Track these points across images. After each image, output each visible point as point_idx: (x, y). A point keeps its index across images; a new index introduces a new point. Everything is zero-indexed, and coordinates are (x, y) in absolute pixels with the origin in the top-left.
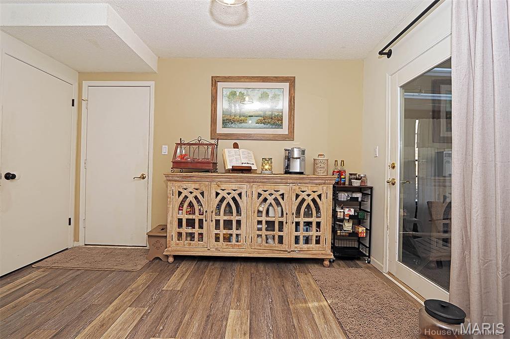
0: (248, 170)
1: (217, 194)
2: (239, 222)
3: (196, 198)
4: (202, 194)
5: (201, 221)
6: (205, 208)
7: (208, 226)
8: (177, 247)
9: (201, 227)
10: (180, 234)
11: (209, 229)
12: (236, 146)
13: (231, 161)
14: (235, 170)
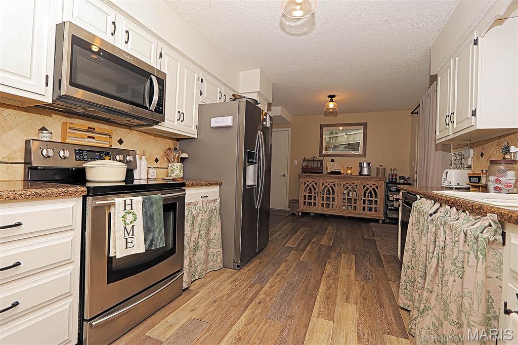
0: (339, 173)
1: (323, 184)
2: (333, 198)
3: (313, 185)
4: (316, 184)
5: (315, 197)
6: (317, 190)
7: (319, 200)
8: (303, 208)
9: (315, 199)
10: (305, 203)
11: (319, 201)
12: (333, 161)
13: (330, 168)
14: (332, 173)
